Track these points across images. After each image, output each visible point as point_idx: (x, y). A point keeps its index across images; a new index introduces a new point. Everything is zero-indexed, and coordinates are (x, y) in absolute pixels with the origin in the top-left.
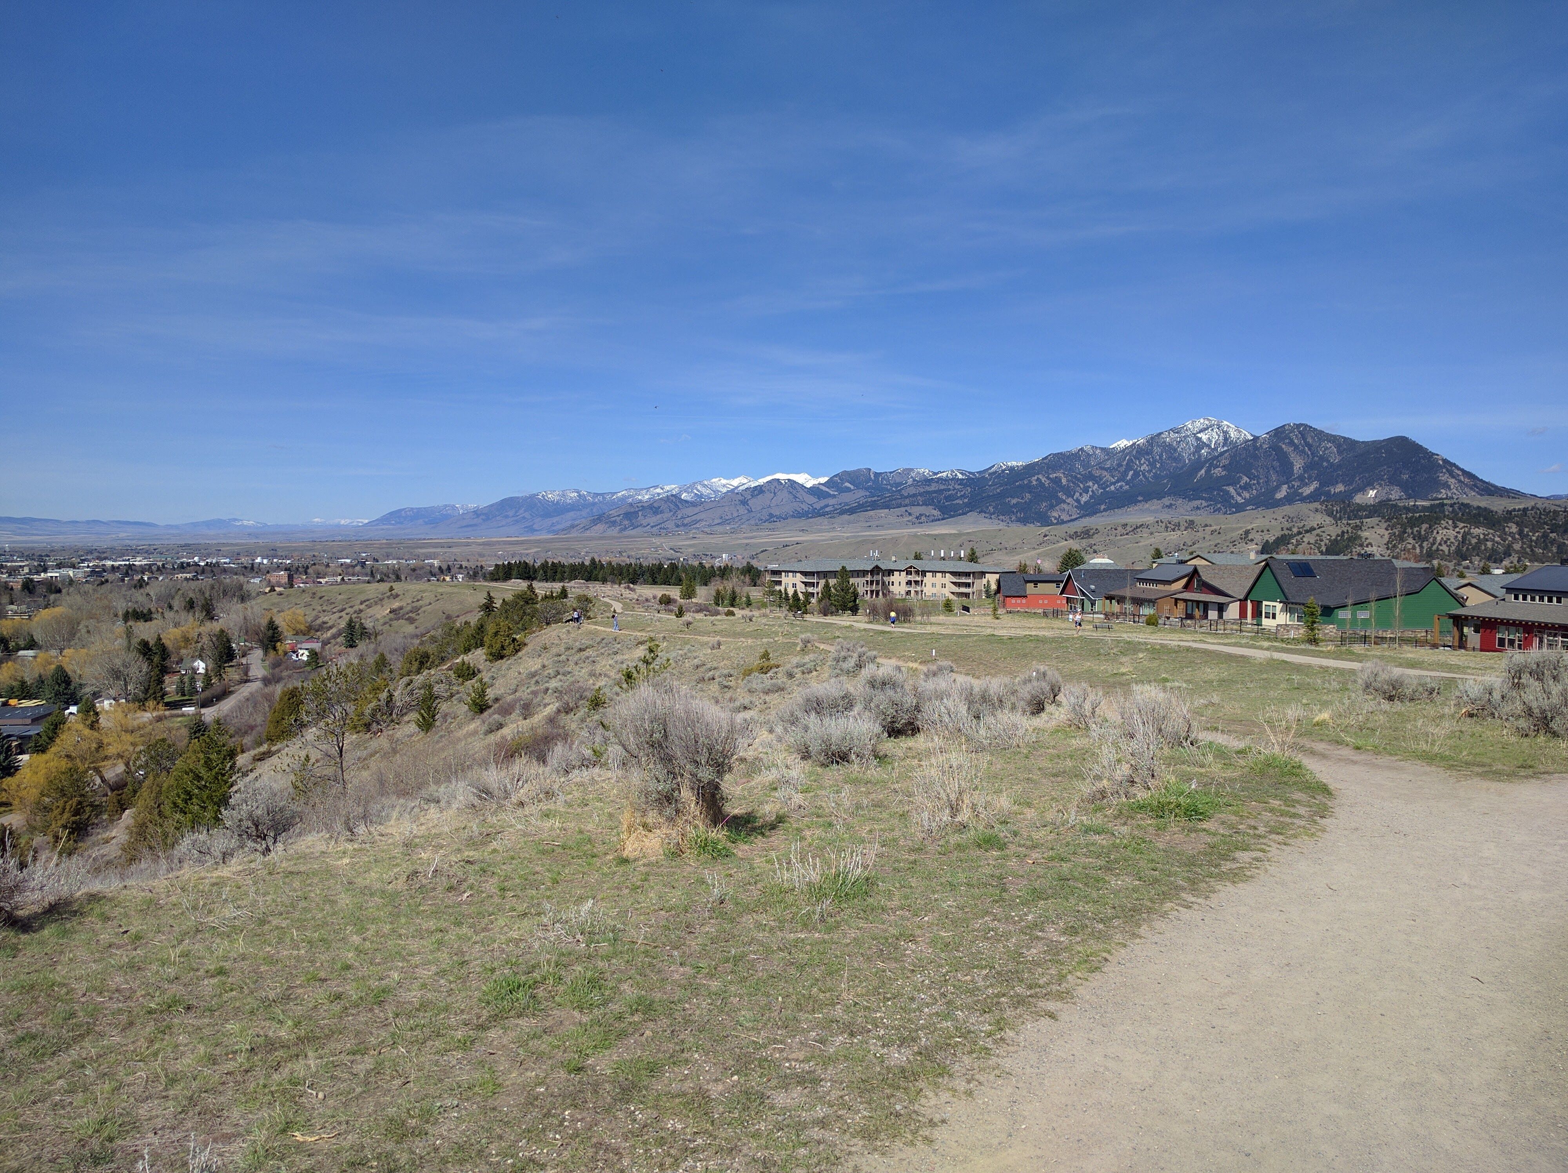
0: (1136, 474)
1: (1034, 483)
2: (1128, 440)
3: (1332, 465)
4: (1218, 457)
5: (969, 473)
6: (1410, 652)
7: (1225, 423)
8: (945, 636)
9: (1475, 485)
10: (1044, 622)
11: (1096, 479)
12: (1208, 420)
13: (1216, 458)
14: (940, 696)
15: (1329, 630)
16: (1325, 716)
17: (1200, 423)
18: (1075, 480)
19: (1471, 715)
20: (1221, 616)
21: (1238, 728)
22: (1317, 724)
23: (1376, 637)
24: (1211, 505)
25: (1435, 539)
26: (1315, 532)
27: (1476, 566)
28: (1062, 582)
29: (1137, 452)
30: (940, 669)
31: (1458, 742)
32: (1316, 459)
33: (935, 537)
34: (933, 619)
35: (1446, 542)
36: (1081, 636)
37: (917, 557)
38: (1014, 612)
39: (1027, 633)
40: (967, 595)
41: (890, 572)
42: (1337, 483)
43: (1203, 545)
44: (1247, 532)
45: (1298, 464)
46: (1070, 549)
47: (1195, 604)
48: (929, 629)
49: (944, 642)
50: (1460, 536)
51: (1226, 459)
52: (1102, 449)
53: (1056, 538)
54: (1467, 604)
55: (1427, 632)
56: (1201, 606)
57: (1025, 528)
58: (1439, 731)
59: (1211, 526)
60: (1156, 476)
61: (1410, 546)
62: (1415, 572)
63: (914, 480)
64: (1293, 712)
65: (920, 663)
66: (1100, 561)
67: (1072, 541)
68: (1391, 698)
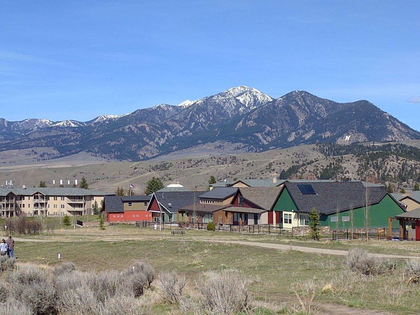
0: (197, 124)
1: (127, 130)
2: (191, 101)
3: (322, 119)
4: (251, 113)
5: (80, 122)
6: (375, 243)
7: (254, 90)
8: (67, 244)
9: (408, 133)
10: (137, 231)
11: (169, 128)
12: (244, 87)
13: (249, 114)
14: (73, 286)
15: (326, 229)
16: (328, 286)
17: (239, 89)
18: (155, 128)
19: (415, 282)
20: (256, 223)
21: (276, 297)
22: (324, 292)
23: (354, 234)
24: (247, 146)
25: (386, 168)
26: (313, 164)
27: (411, 185)
28: (149, 201)
29: (196, 109)
30: (65, 268)
31: (409, 299)
32: (312, 115)
33: (55, 170)
34: (56, 231)
35: (392, 170)
36: (165, 240)
37: (42, 185)
38: (115, 224)
39: (126, 239)
40: (80, 213)
41: (22, 197)
42: (326, 131)
43: (242, 174)
44: (270, 165)
45: (301, 118)
46: (154, 178)
47: (239, 214)
48: (54, 239)
49: (66, 248)
50: (401, 166)
51: (255, 114)
52: (173, 107)
53: (143, 170)
54: (407, 210)
55: (384, 229)
56: (243, 215)
57: (121, 163)
58: (398, 292)
59: (247, 160)
60: (210, 126)
61: (371, 173)
62: (376, 190)
63: (38, 128)
64: (310, 285)
65: (49, 264)
66: (174, 186)
67: (154, 172)
68: (367, 273)
